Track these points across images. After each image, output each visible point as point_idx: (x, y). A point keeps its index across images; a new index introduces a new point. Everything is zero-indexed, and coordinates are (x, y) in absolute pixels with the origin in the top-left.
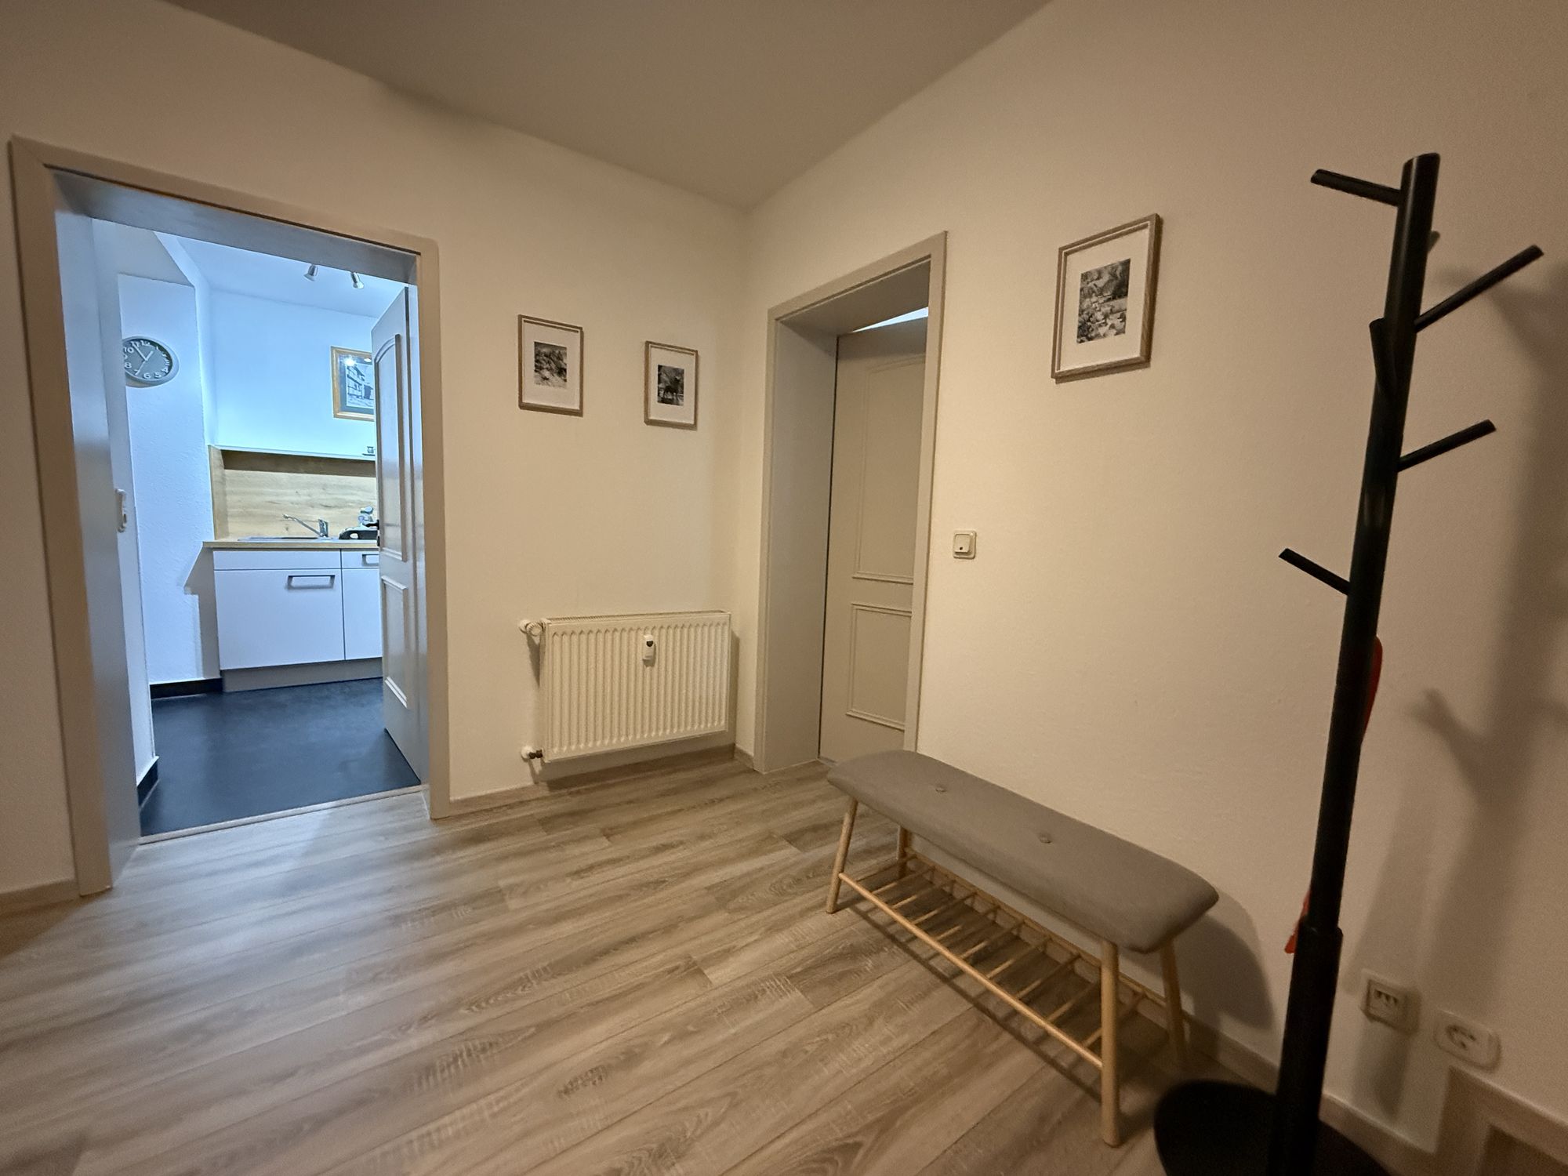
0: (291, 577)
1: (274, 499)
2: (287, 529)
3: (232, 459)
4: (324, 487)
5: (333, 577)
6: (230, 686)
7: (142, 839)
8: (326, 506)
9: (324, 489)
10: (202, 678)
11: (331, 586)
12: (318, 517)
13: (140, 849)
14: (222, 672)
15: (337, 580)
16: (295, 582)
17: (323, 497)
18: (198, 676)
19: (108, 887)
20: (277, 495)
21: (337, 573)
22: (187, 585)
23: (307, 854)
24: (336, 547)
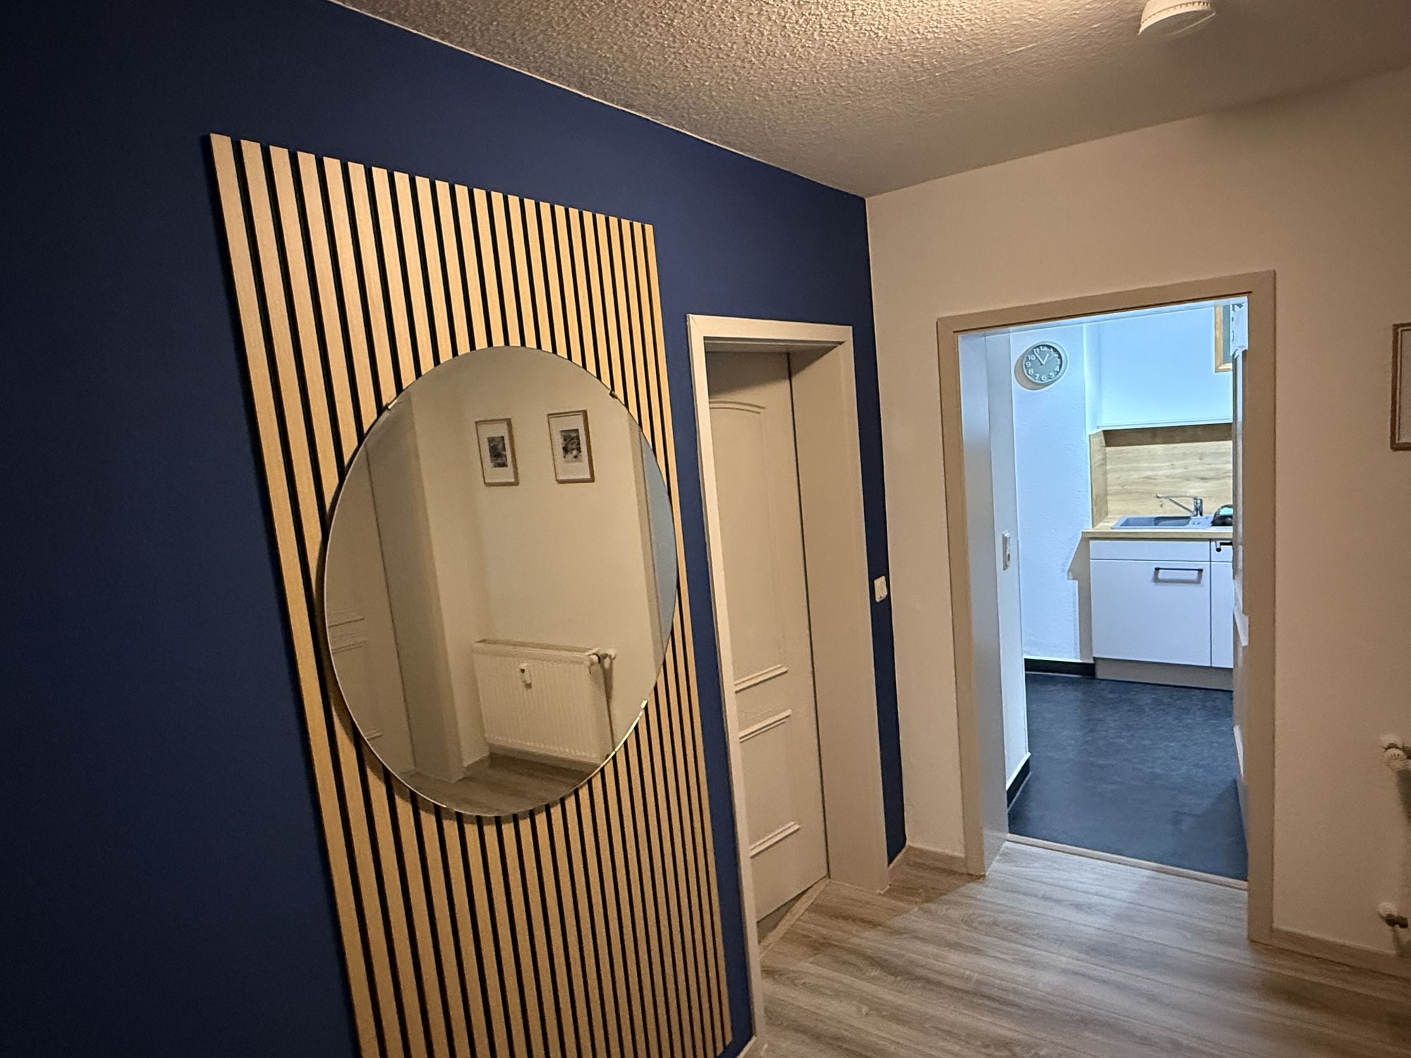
0: (1157, 569)
1: (1150, 473)
2: (1161, 506)
3: (1112, 437)
4: (1201, 456)
5: (1200, 571)
6: (1101, 673)
7: (1009, 836)
8: (1203, 479)
9: (1201, 459)
10: (1079, 661)
11: (1198, 581)
12: (1193, 492)
13: (1007, 844)
14: (1094, 658)
15: (1205, 574)
16: (1161, 575)
17: (1199, 468)
18: (1076, 658)
19: (982, 873)
20: (1153, 469)
21: (1205, 566)
22: (1069, 571)
23: (1120, 917)
24: (1206, 537)
